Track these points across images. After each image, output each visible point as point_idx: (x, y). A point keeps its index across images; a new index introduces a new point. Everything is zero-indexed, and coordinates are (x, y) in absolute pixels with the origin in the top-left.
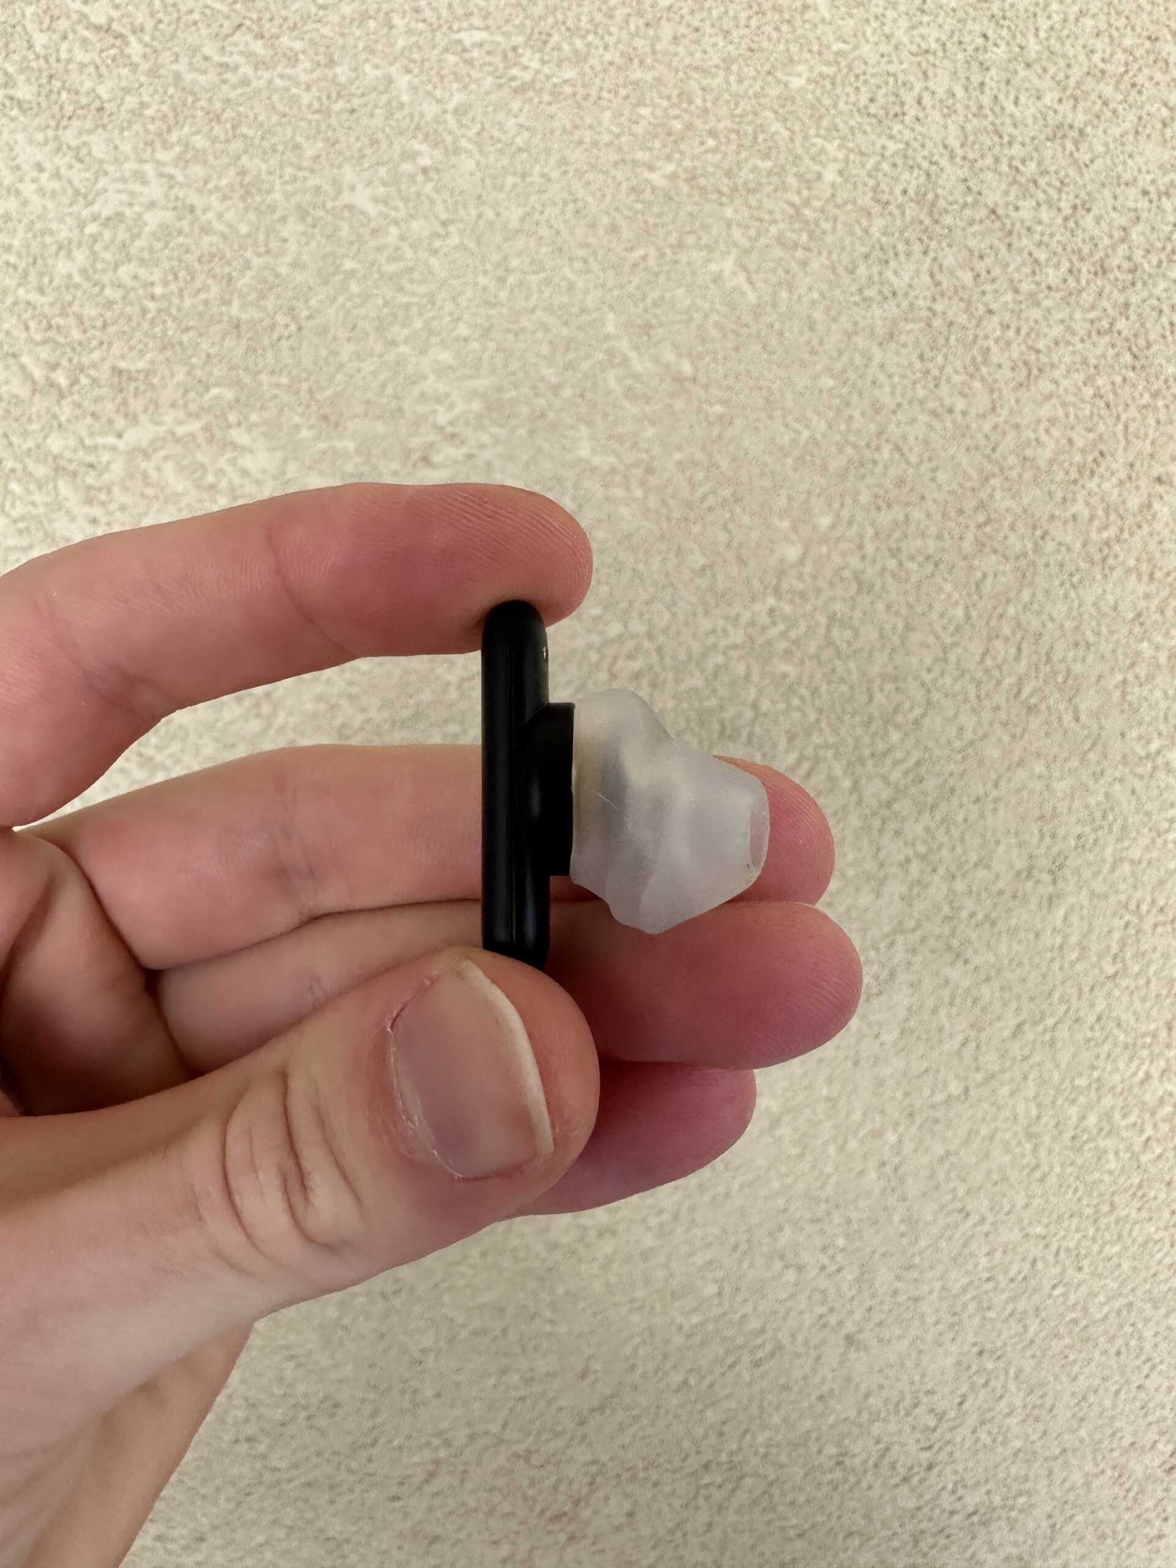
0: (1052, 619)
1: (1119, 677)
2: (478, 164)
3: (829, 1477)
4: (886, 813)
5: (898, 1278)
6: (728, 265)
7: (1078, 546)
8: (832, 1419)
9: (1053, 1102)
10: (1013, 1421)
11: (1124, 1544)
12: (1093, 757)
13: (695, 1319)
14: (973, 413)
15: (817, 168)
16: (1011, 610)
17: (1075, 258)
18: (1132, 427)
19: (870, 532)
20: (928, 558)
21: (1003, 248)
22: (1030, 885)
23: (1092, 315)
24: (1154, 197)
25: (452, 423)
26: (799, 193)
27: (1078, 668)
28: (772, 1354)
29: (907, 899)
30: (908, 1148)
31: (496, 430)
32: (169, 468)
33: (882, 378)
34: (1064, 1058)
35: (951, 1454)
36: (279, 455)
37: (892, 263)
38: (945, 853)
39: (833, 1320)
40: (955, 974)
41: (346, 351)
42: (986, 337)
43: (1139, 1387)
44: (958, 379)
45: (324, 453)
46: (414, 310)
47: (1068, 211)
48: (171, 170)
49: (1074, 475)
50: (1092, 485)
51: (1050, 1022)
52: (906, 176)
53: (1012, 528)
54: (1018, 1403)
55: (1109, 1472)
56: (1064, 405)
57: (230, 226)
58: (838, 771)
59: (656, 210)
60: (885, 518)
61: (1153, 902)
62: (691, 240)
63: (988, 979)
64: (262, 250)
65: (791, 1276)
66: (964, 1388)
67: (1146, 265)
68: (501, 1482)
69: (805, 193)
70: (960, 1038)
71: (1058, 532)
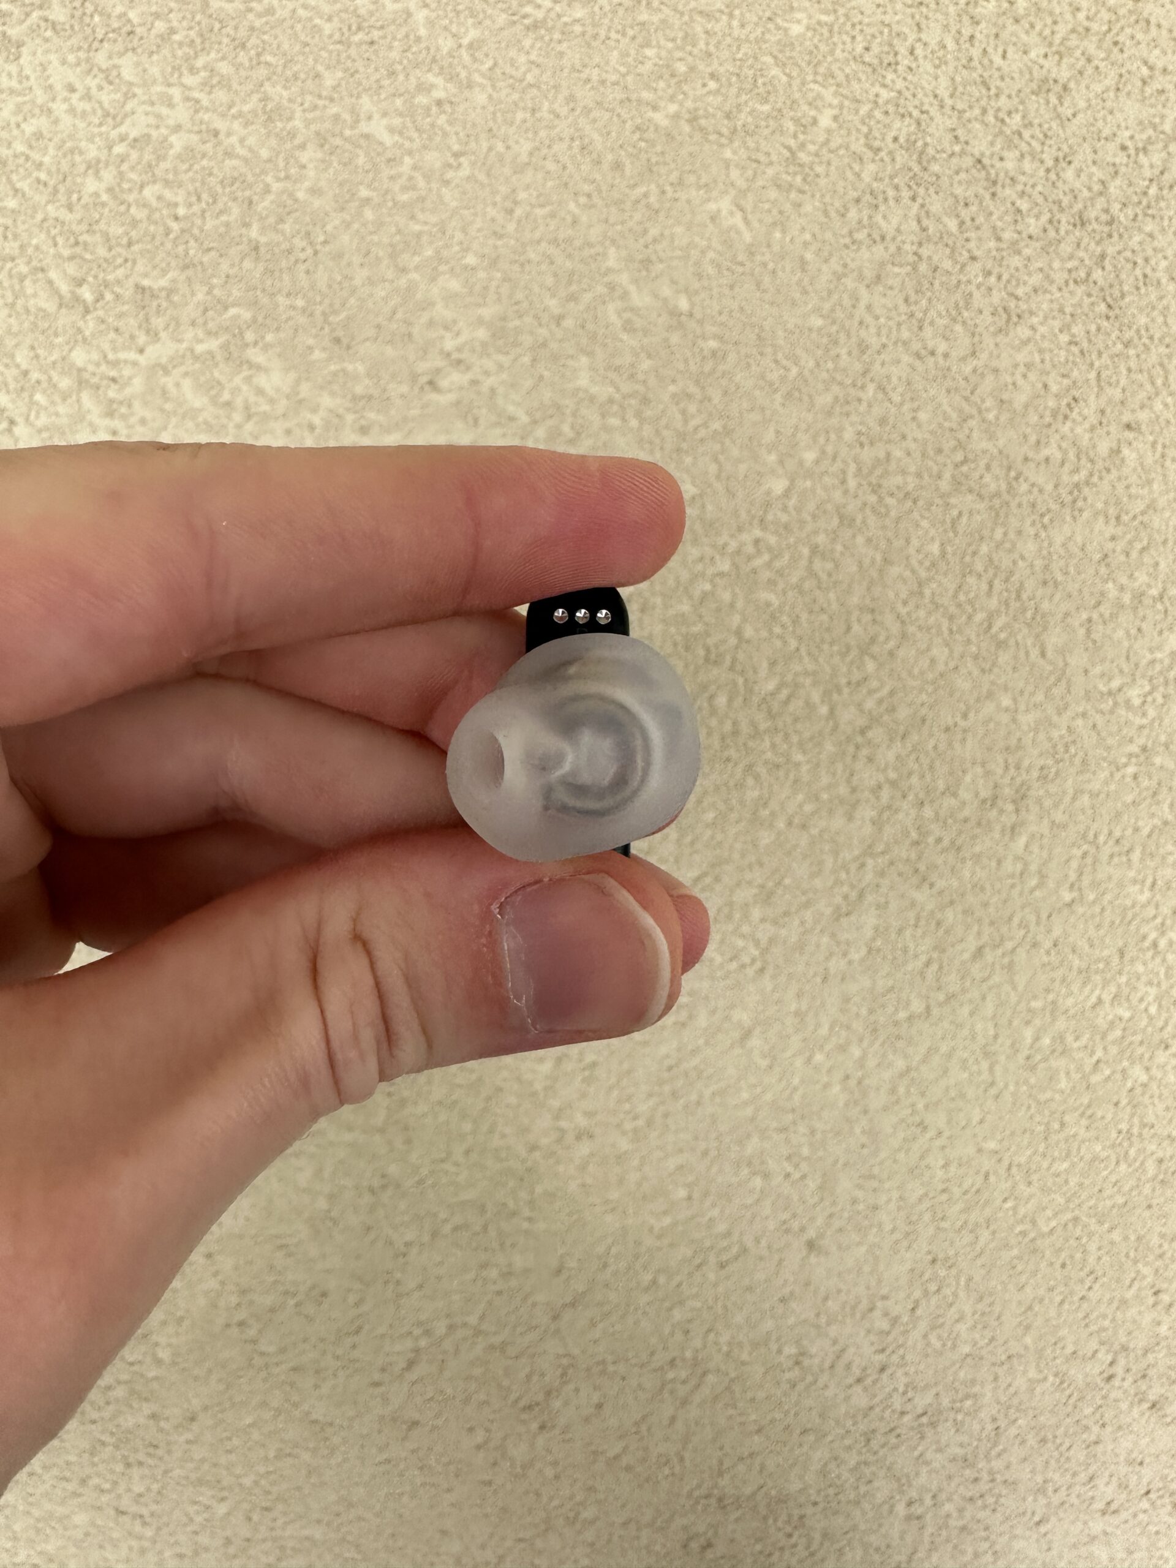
0: (1023, 558)
1: (1085, 616)
2: (490, 97)
3: (787, 1375)
4: (859, 739)
5: (859, 1187)
6: (725, 204)
7: (1049, 487)
8: (791, 1321)
9: (1010, 1023)
10: (962, 1327)
11: (1064, 1447)
12: (1055, 691)
13: (667, 1221)
14: (954, 354)
15: (813, 113)
16: (984, 549)
17: (1055, 208)
18: (1103, 375)
19: (852, 468)
20: (907, 494)
21: (988, 196)
22: (994, 813)
23: (1070, 265)
24: (1132, 152)
25: (459, 349)
26: (795, 136)
27: (1045, 606)
28: (736, 1258)
29: (878, 824)
30: (871, 1063)
31: (501, 358)
32: (187, 384)
33: (869, 319)
34: (1021, 980)
35: (903, 1357)
36: (292, 376)
37: (882, 208)
38: (914, 780)
39: (795, 1225)
40: (920, 896)
41: (360, 276)
42: (969, 282)
43: (1083, 1298)
44: (941, 322)
45: (335, 374)
46: (425, 238)
47: (1050, 163)
48: (196, 95)
49: (1048, 419)
50: (1066, 428)
51: (1009, 945)
52: (897, 124)
53: (988, 468)
54: (967, 1309)
55: (1051, 1379)
56: (1041, 351)
57: (250, 150)
58: (816, 697)
59: (659, 148)
60: (867, 455)
61: (1110, 834)
62: (691, 179)
63: (952, 903)
64: (282, 175)
65: (758, 1182)
66: (917, 1294)
67: (1122, 219)
68: (477, 1371)
69: (801, 137)
70: (924, 958)
71: (1030, 471)
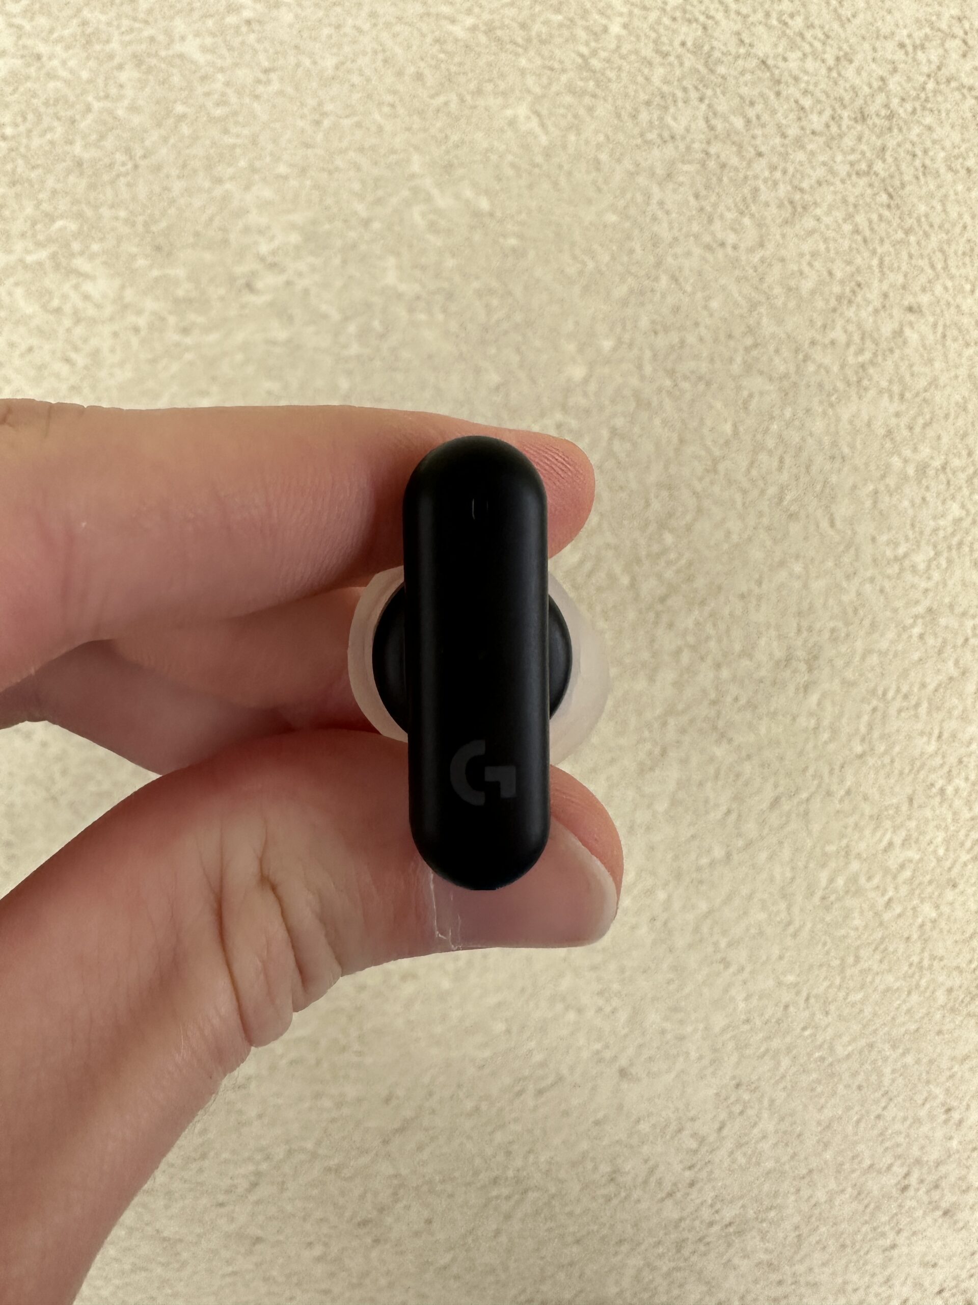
0: (811, 434)
1: (871, 487)
2: (297, 16)
3: (604, 1191)
4: (659, 607)
5: (666, 1019)
6: (522, 110)
7: (835, 369)
8: (606, 1142)
9: (806, 867)
10: (765, 1146)
11: (862, 1253)
12: (847, 559)
13: (487, 1053)
14: (742, 246)
15: (604, 21)
16: (775, 427)
17: (837, 106)
18: (887, 260)
19: (648, 354)
20: (700, 378)
21: (772, 96)
22: (787, 674)
23: (852, 157)
24: (910, 48)
25: (274, 253)
26: (587, 44)
27: (834, 479)
28: (552, 1085)
29: (678, 685)
30: (677, 905)
31: (311, 259)
32: (19, 292)
33: (660, 214)
34: (816, 827)
35: (711, 1172)
36: (117, 282)
37: (672, 110)
38: (712, 644)
39: (608, 1054)
40: (719, 751)
41: (178, 186)
42: (756, 177)
43: (878, 1117)
44: (729, 216)
45: (157, 280)
46: (238, 151)
47: (831, 62)
48: (18, 21)
49: (833, 302)
50: (850, 313)
51: (804, 795)
52: (684, 29)
53: (777, 351)
54: (771, 1128)
55: (849, 1190)
56: (826, 240)
57: (72, 71)
58: (618, 569)
59: (457, 59)
60: (661, 342)
61: (898, 690)
62: (489, 87)
63: (749, 757)
64: (102, 94)
65: (571, 1016)
66: (723, 1116)
67: (901, 113)
68: (315, 1192)
69: (593, 44)
70: (724, 809)
71: (818, 354)
